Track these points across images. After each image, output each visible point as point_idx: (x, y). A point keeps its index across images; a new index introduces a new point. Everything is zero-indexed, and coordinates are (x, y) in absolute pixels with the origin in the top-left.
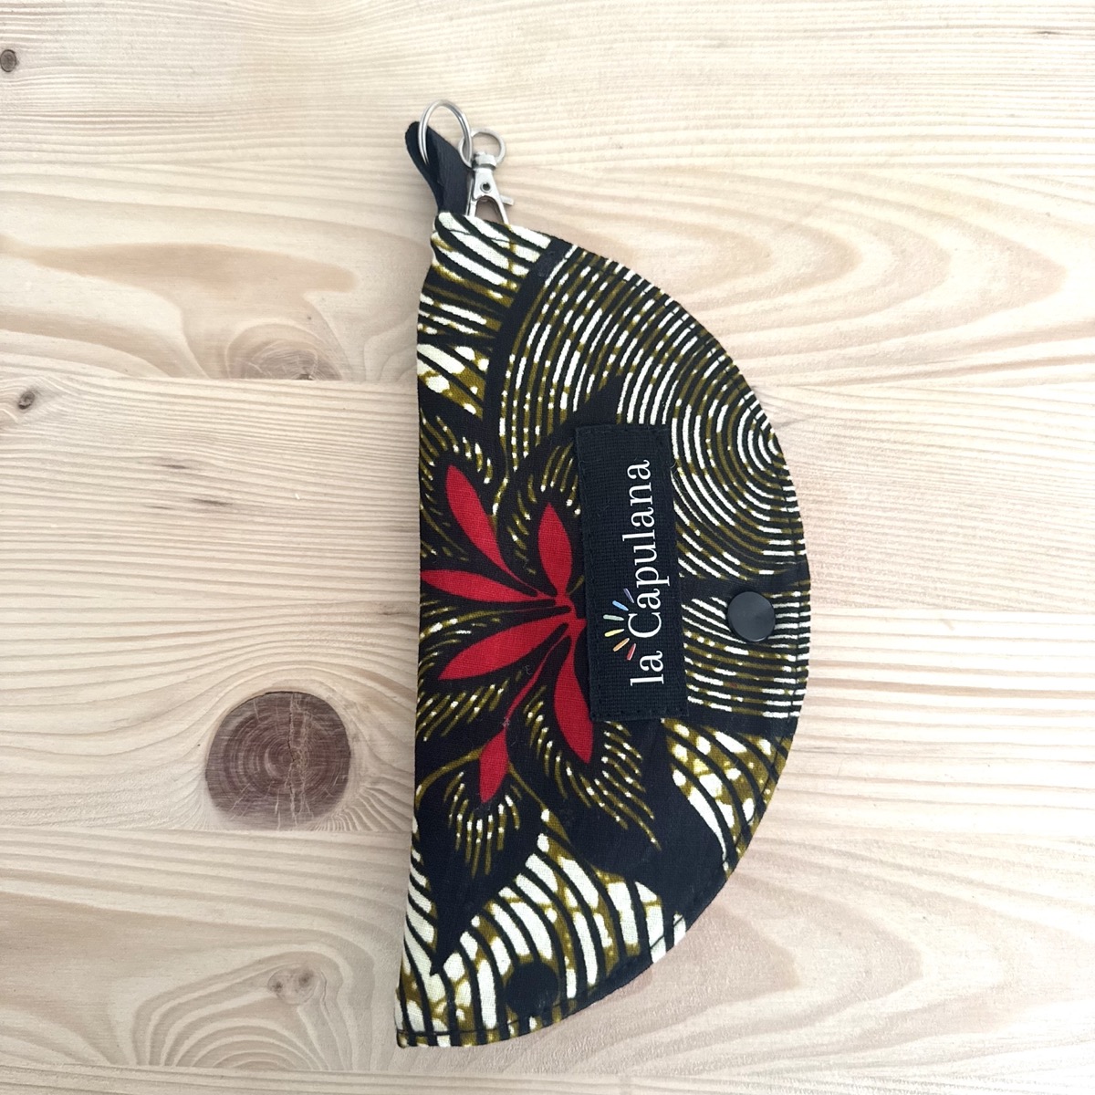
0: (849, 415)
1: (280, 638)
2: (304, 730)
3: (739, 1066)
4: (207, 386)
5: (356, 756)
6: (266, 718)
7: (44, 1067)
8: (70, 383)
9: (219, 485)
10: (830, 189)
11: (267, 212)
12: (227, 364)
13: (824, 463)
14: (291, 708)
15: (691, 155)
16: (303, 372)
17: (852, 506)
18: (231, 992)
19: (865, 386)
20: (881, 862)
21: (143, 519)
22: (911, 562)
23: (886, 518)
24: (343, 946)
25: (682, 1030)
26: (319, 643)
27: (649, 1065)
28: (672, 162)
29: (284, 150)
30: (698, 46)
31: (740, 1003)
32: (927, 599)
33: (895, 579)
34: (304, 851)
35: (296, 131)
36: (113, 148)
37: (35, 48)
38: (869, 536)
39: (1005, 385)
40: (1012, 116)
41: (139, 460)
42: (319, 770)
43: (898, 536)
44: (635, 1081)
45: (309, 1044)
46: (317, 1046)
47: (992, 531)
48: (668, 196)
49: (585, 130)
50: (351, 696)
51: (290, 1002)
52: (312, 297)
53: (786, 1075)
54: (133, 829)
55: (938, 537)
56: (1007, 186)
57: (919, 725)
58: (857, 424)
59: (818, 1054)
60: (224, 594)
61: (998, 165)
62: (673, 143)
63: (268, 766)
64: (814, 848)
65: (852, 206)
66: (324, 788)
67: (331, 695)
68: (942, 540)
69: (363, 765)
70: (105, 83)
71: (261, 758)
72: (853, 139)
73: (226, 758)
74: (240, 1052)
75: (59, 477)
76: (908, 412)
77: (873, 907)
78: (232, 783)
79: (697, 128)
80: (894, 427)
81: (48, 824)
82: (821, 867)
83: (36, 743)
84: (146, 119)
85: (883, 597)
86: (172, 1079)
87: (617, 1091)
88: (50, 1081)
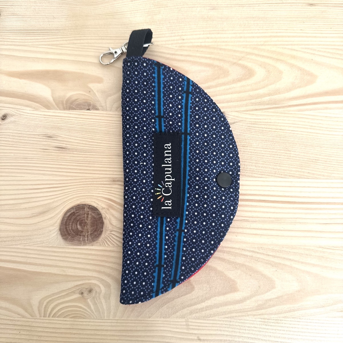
0: (253, 120)
1: (82, 188)
2: (89, 216)
3: (221, 315)
4: (59, 113)
5: (105, 224)
6: (78, 213)
7: (11, 318)
8: (17, 112)
9: (62, 142)
10: (247, 52)
11: (77, 60)
12: (65, 106)
13: (245, 135)
14: (86, 210)
15: (205, 42)
16: (88, 108)
17: (253, 148)
18: (68, 295)
19: (257, 111)
20: (263, 254)
21: (39, 153)
22: (271, 164)
23: (264, 151)
24: (102, 281)
25: (204, 305)
26: (94, 190)
27: (194, 315)
28: (199, 44)
29: (82, 41)
30: (207, 9)
31: (221, 296)
32: (276, 175)
33: (266, 169)
34: (89, 252)
35: (85, 35)
36: (29, 41)
37: (5, 10)
38: (258, 156)
39: (299, 111)
40: (301, 30)
41: (39, 135)
42: (94, 228)
43: (267, 156)
44: (190, 320)
45: (92, 311)
46: (94, 311)
47: (296, 155)
48: (198, 55)
49: (173, 35)
50: (104, 206)
51: (86, 298)
52: (91, 85)
53: (235, 318)
54: (38, 246)
55: (279, 156)
56: (300, 51)
57: (274, 213)
58: (255, 123)
59: (244, 312)
60: (65, 175)
61: (297, 45)
62: (199, 38)
63: (79, 227)
64: (243, 249)
65: (253, 57)
66: (96, 233)
67: (97, 205)
68: (281, 158)
69: (107, 226)
70: (27, 21)
71: (77, 225)
72: (253, 37)
73: (66, 224)
74: (71, 313)
75: (14, 140)
76: (270, 119)
77: (260, 267)
78: (67, 232)
79: (206, 34)
80: (266, 124)
81: (12, 245)
82: (245, 255)
83: (8, 221)
84: (40, 32)
85: (263, 175)
86: (50, 321)
87: (184, 323)
88: (13, 323)
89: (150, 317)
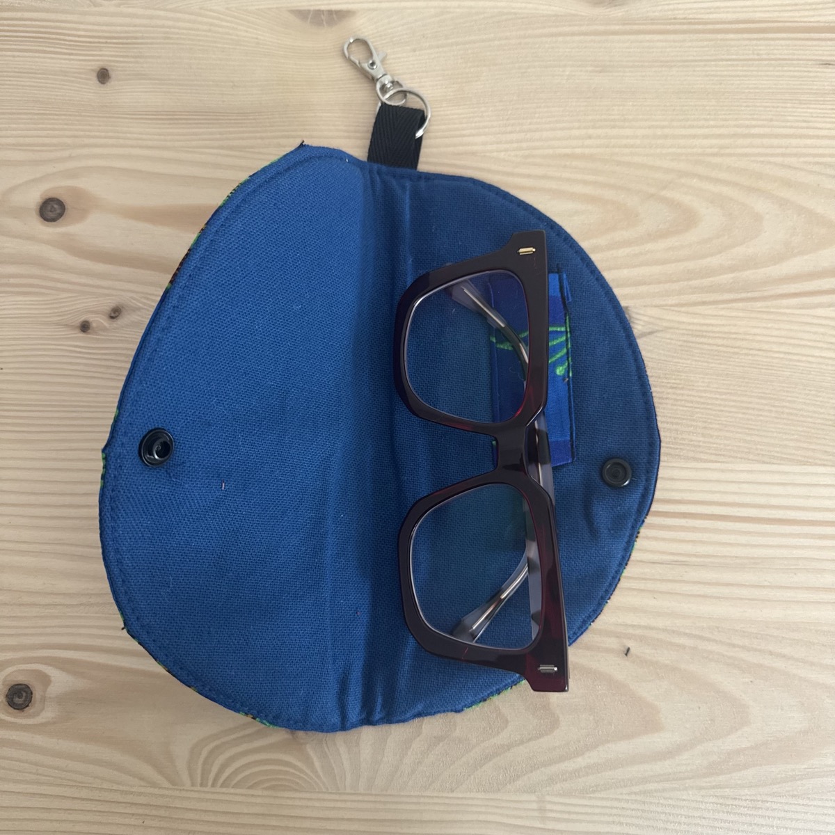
0: (694, 328)
3: (621, 787)
7: (124, 788)
8: (145, 301)
10: (679, 171)
13: (678, 360)
15: (582, 147)
17: (698, 391)
18: (258, 734)
19: (704, 307)
20: (720, 641)
22: (740, 430)
23: (722, 400)
25: (581, 762)
27: (558, 786)
28: (568, 151)
30: (586, 71)
31: (622, 742)
32: (751, 457)
33: (728, 442)
36: (178, 138)
37: (122, 67)
38: (709, 412)
40: (804, 121)
43: (730, 412)
44: (548, 798)
45: (315, 772)
46: (321, 773)
47: (795, 409)
48: (567, 175)
49: (509, 129)
51: (302, 742)
53: (655, 794)
55: (756, 413)
56: (801, 169)
57: (745, 545)
58: (700, 334)
59: (677, 780)
61: (795, 155)
62: (569, 138)
64: (674, 632)
65: (695, 182)
68: (761, 415)
70: (171, 92)
72: (694, 137)
74: (265, 778)
76: (735, 325)
77: (715, 674)
79: (585, 128)
80: (727, 336)
82: (678, 646)
84: (201, 118)
85: (720, 455)
86: (216, 797)
87: (535, 806)
88: (129, 798)
89: (452, 791)
